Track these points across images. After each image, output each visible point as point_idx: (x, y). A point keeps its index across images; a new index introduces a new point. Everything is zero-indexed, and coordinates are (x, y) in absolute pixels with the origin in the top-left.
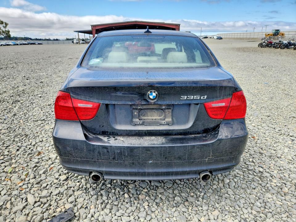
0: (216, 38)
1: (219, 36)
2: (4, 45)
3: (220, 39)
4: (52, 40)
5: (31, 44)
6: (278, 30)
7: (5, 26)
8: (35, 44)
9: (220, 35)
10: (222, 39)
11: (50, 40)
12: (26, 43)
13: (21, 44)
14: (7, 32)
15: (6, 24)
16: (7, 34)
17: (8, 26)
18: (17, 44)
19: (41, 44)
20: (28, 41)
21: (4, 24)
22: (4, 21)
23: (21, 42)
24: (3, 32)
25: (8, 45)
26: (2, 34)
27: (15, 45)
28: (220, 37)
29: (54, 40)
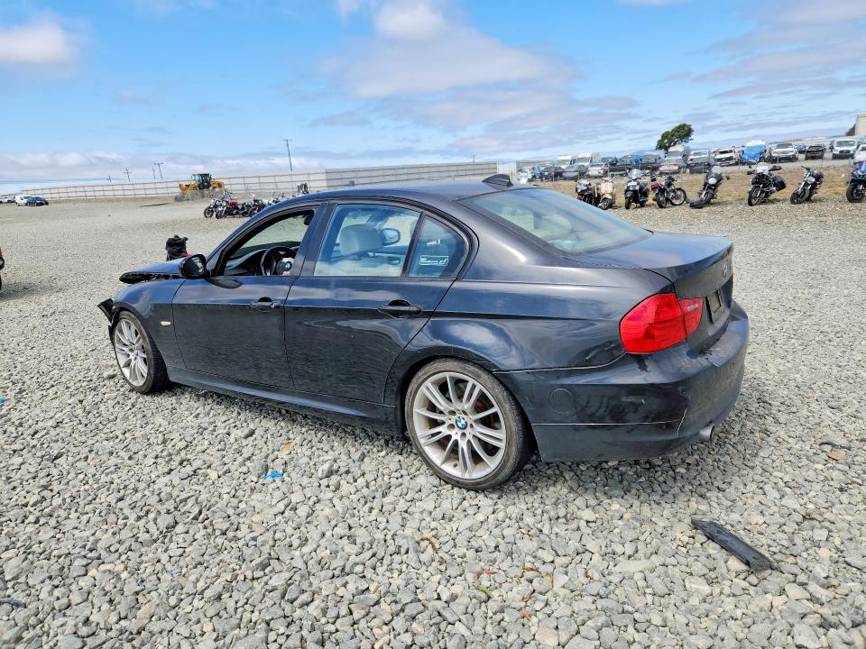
0: (25, 201)
1: (32, 195)
3: (42, 204)
6: (207, 175)
9: (33, 192)
10: (47, 203)
28: (38, 199)
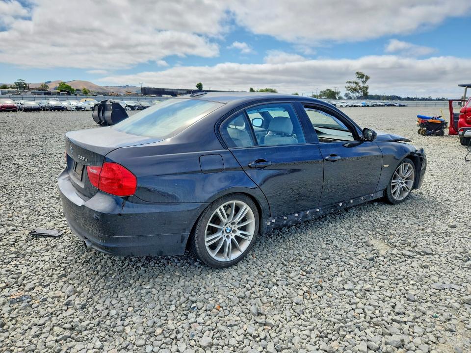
2: (349, 107)
4: (434, 100)
5: (388, 106)
7: (365, 80)
8: (395, 106)
11: (431, 100)
12: (381, 104)
13: (373, 106)
14: (365, 89)
15: (367, 78)
16: (364, 91)
17: (368, 81)
18: (368, 106)
19: (404, 106)
20: (385, 101)
21: (365, 77)
22: (365, 75)
23: (375, 102)
24: (360, 89)
25: (355, 106)
26: (358, 92)
27: (365, 106)
29: (438, 100)
